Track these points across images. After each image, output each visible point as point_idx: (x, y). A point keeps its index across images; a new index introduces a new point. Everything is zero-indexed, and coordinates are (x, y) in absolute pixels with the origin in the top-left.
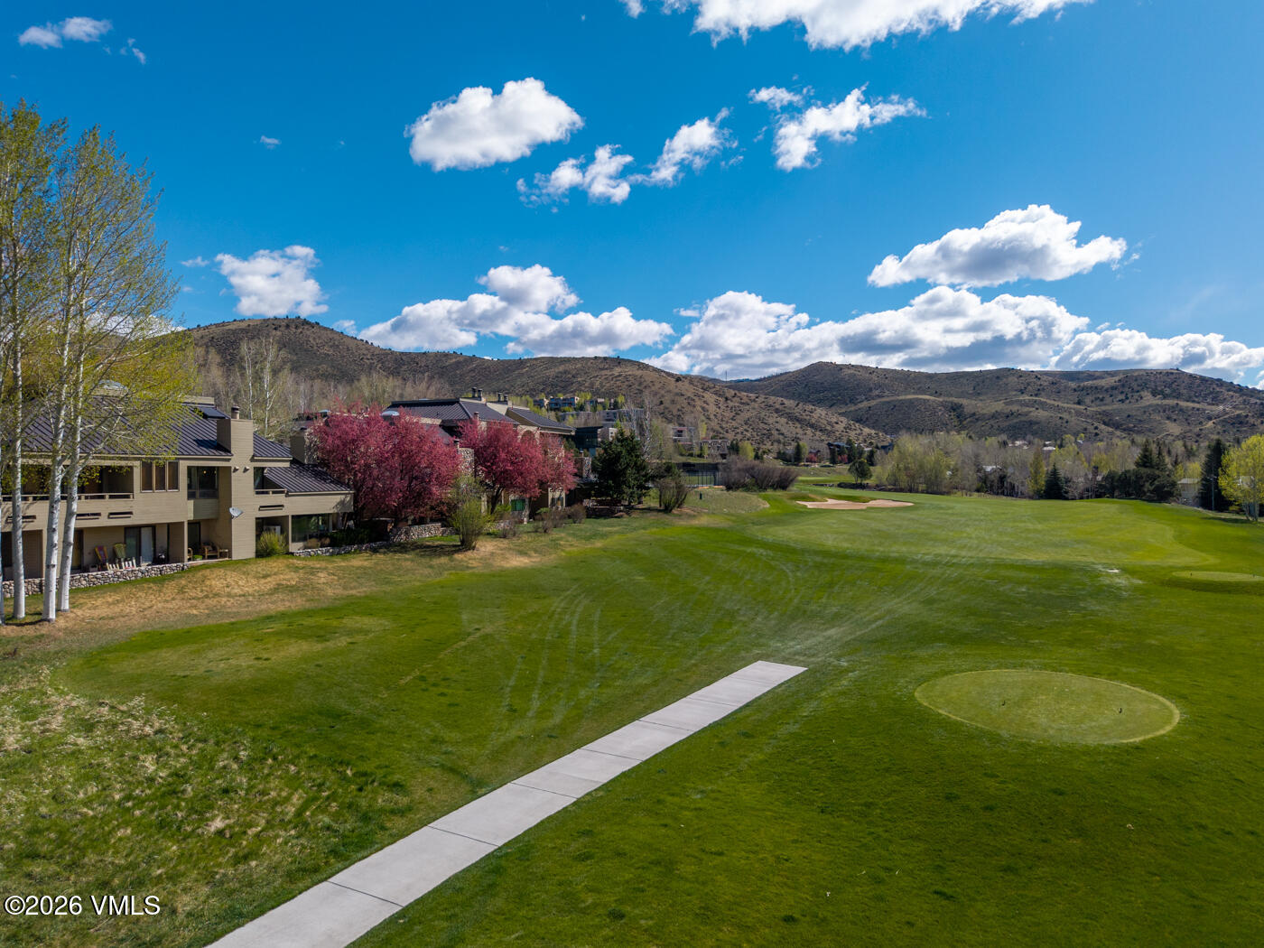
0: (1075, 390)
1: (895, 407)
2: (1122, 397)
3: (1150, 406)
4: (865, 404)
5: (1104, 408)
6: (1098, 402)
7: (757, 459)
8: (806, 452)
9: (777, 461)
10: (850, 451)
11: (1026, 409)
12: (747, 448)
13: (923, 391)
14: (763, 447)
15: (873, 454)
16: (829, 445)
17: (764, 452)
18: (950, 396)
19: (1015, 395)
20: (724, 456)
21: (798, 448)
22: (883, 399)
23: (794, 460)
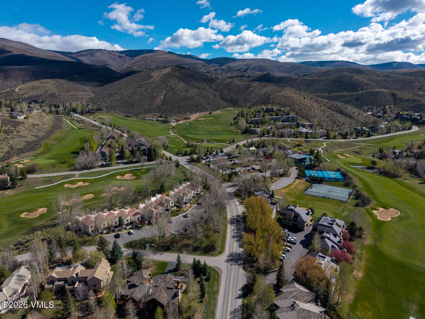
1: (372, 94)
4: (360, 92)
7: (335, 137)
8: (349, 134)
9: (340, 136)
10: (362, 131)
11: (420, 99)
12: (332, 134)
13: (382, 86)
14: (334, 129)
15: (369, 132)
16: (355, 129)
17: (335, 132)
18: (392, 89)
19: (417, 91)
20: (324, 136)
21: (347, 133)
22: (368, 90)
23: (344, 136)
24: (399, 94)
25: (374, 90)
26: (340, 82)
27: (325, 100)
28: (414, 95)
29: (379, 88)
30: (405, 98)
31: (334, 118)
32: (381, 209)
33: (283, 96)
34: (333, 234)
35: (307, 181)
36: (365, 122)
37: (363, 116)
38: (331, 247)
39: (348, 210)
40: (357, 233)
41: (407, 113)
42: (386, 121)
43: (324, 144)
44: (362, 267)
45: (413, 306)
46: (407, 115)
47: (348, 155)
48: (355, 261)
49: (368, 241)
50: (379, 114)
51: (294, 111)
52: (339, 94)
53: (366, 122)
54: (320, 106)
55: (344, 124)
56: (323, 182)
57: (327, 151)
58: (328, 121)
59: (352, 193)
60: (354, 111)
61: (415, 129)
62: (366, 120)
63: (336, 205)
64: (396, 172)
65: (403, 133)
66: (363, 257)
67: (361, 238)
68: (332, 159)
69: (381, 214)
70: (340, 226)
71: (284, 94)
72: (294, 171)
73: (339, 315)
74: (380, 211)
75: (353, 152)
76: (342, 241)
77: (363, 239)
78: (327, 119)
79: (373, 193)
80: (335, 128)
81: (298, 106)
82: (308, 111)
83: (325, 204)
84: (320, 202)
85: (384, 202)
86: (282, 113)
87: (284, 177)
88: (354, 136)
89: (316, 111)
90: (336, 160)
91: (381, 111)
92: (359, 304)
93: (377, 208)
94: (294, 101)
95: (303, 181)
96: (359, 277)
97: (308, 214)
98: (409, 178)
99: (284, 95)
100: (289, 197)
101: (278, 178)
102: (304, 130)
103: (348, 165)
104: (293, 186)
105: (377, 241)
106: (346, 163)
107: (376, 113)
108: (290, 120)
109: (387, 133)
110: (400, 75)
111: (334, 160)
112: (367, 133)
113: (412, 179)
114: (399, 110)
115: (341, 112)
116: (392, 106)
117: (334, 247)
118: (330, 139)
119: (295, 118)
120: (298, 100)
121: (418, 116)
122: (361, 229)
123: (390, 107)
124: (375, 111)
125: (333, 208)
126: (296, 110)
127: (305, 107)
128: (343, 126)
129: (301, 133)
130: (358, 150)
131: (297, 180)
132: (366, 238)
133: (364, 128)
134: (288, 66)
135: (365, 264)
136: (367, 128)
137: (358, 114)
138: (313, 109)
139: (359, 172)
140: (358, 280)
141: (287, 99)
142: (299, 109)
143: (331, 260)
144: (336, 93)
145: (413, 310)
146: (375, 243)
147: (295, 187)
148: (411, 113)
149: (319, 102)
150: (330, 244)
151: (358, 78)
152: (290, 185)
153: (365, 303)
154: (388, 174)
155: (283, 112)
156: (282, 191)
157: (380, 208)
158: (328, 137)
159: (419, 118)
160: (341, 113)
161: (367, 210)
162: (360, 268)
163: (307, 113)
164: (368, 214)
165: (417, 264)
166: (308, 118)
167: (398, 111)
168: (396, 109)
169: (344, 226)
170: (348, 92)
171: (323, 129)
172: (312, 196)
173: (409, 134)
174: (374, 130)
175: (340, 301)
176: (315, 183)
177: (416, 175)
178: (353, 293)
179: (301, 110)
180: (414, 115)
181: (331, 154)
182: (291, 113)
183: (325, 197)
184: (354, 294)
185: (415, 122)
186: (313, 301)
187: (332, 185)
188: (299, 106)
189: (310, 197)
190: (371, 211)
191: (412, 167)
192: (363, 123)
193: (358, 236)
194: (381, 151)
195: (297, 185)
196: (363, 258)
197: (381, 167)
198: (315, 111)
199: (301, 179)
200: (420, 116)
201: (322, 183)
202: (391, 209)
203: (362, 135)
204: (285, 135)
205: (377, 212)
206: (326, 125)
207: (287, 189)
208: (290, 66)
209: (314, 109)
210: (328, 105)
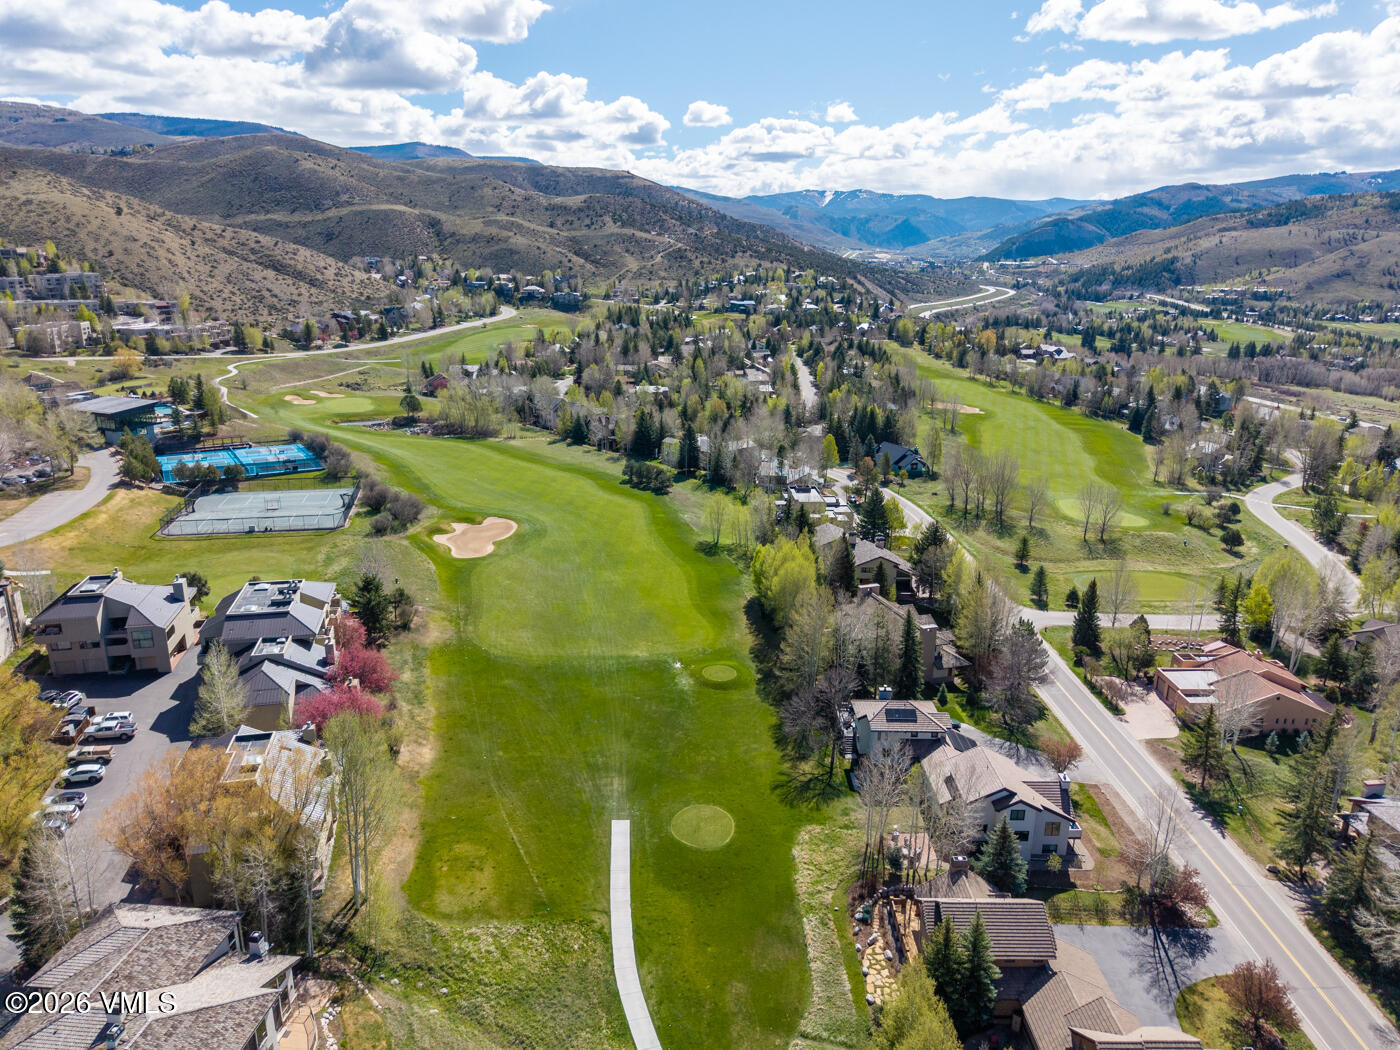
0: (547, 209)
1: (369, 219)
2: (587, 221)
3: (612, 235)
4: (332, 213)
5: (574, 233)
6: (568, 226)
7: (267, 346)
8: (316, 331)
9: (286, 343)
10: (358, 323)
11: (505, 233)
12: (256, 336)
13: (396, 198)
14: (261, 319)
15: (382, 324)
16: (335, 316)
17: (265, 329)
18: (426, 207)
19: (492, 213)
20: (226, 343)
21: (308, 327)
22: (354, 208)
23: (304, 340)
24: (449, 221)
25: (375, 207)
26: (256, 179)
27: (207, 225)
28: (488, 223)
29: (388, 202)
30: (464, 232)
31: (253, 285)
32: (459, 527)
33: (17, 199)
34: (294, 641)
35: (167, 491)
36: (363, 298)
37: (353, 281)
38: (292, 691)
39: (347, 553)
40: (392, 615)
41: (478, 274)
42: (426, 291)
43: (230, 367)
44: (430, 724)
45: (612, 784)
46: (479, 279)
47: (323, 394)
48: (401, 714)
49: (434, 629)
50: (403, 278)
51: (81, 256)
52: (262, 217)
53: (368, 298)
54: (193, 243)
55: (293, 303)
56: (240, 485)
57: (245, 388)
58: (234, 294)
59: (353, 498)
60: (322, 264)
61: (507, 312)
62: (367, 292)
63: (302, 549)
64: (481, 423)
65: (478, 323)
66: (428, 688)
67: (409, 629)
68: (268, 411)
69: (460, 542)
70: (319, 604)
71: (19, 196)
72: (103, 466)
73: (366, 949)
74: (457, 532)
75: (341, 385)
76: (336, 653)
77: (417, 630)
78: (230, 287)
79: (424, 488)
80: (265, 317)
81: (97, 240)
82: (145, 258)
83: (255, 553)
84: (236, 553)
85: (465, 505)
86: (25, 264)
87: (56, 493)
88: (337, 340)
89: (180, 259)
90: (283, 413)
91: (406, 271)
92: (439, 864)
93: (444, 526)
94: (75, 219)
95: (151, 493)
96: (421, 765)
97: (175, 598)
98: (519, 434)
99: (24, 198)
100: (88, 561)
101: (24, 500)
102: (139, 325)
103: (329, 423)
104: (104, 516)
105: (465, 624)
106: (319, 419)
107: (393, 275)
108: (67, 291)
109: (433, 328)
110: (441, 171)
111: (277, 412)
112: (375, 327)
113: (528, 434)
114: (457, 266)
115: (278, 267)
116: (435, 256)
117: (307, 686)
118: (253, 353)
119: (87, 285)
120: (92, 219)
121: (510, 280)
122: (401, 598)
123: (430, 259)
124: (389, 269)
125: (292, 559)
126: (90, 255)
127: (130, 245)
128: (292, 309)
129: (126, 337)
130: (358, 379)
131: (122, 493)
132: (425, 626)
133: (363, 313)
134: (39, 120)
135: (437, 709)
136: (374, 313)
137: (336, 275)
138: (161, 253)
139: (367, 436)
140: (422, 776)
141: (40, 211)
142: (102, 252)
143: (301, 740)
144: (253, 217)
145: (616, 794)
146: (459, 631)
147: (114, 519)
148: (488, 272)
149: (184, 231)
150: (286, 679)
151: (316, 167)
152: (85, 516)
153: (464, 848)
154: (461, 433)
155: (30, 261)
156: (49, 544)
157: (455, 525)
158: (241, 345)
159: (511, 285)
160: (275, 269)
161: (414, 539)
162: (422, 733)
163: (138, 265)
164: (421, 549)
165: (592, 652)
166: (149, 285)
167: (455, 267)
168: (448, 263)
169: (335, 603)
170: (293, 211)
171: (216, 319)
172: (199, 537)
173: (497, 327)
174: (395, 318)
175: (362, 888)
176: (204, 492)
177: (535, 424)
178: (409, 832)
179: (111, 254)
180: (499, 279)
181: (263, 396)
182: (70, 264)
183: (251, 531)
184: (417, 833)
185: (504, 295)
186: (233, 947)
187: (276, 488)
188: (103, 242)
189: (188, 546)
190: (427, 539)
191: (520, 403)
192: (357, 300)
193: (396, 628)
194: (427, 371)
195: (121, 509)
196: (427, 692)
197: (436, 414)
198: (173, 258)
199: (141, 488)
200: (514, 280)
201: (236, 489)
202: (488, 521)
203: (361, 335)
204: (53, 346)
205: (449, 539)
206: (229, 306)
207: (72, 534)
208: (50, 122)
209: (168, 250)
210: (224, 243)
